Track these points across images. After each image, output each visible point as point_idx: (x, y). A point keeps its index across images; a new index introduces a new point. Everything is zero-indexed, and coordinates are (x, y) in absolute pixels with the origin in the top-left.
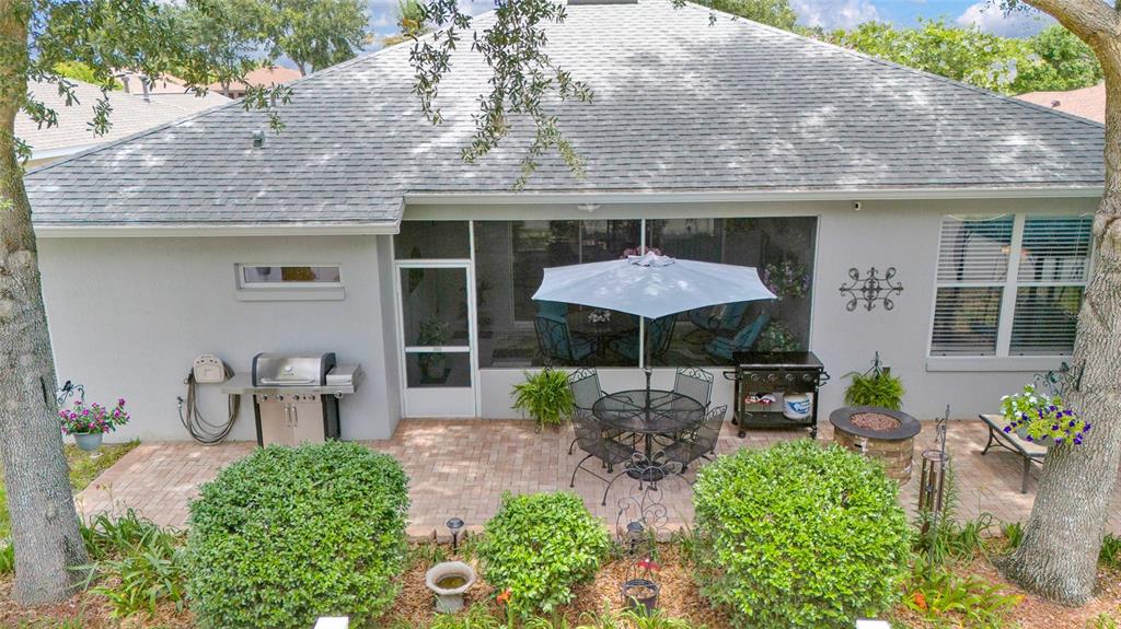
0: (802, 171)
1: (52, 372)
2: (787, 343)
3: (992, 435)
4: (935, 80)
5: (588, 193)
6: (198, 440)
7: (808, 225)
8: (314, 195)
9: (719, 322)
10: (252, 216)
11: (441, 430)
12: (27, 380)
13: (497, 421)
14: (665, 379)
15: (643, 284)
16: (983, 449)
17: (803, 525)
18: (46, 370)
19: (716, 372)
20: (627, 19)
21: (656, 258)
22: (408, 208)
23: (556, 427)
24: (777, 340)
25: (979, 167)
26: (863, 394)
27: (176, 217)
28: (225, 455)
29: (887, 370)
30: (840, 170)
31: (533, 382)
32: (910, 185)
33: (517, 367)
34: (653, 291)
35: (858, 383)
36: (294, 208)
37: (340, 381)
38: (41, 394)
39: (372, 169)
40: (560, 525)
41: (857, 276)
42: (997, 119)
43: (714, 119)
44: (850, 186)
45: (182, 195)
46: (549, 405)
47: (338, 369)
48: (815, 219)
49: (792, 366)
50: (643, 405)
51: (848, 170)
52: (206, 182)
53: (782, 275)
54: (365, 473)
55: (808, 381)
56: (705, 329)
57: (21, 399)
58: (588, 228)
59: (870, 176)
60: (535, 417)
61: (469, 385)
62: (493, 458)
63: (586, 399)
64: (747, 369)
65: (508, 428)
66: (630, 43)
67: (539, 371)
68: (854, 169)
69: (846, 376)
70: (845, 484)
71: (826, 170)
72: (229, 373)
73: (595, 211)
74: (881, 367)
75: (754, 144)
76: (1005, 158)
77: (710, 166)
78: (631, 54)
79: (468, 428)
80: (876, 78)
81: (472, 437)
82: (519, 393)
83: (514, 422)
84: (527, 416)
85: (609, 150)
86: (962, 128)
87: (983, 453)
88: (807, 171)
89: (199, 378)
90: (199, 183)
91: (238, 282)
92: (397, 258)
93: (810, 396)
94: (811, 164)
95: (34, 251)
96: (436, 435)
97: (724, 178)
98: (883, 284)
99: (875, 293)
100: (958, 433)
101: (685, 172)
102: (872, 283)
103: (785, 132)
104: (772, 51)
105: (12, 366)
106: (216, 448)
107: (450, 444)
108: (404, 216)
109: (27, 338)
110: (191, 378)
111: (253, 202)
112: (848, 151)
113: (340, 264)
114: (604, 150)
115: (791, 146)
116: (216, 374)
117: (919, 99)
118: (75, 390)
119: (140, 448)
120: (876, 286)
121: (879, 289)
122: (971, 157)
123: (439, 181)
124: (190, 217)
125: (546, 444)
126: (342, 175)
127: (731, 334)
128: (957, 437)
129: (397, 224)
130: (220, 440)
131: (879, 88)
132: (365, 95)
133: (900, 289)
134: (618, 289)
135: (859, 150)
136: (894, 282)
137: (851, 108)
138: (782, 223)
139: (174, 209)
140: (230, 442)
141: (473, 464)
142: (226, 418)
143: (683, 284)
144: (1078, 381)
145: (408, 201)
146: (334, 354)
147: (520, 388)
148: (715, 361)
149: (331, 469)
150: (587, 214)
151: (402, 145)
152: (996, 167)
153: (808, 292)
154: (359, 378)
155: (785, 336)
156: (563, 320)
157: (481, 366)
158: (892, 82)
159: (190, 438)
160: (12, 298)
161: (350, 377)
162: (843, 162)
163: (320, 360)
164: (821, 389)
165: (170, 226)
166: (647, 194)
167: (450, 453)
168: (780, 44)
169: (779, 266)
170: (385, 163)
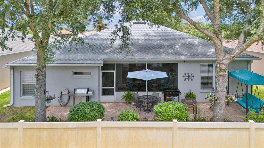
0: (174, 55)
1: (45, 89)
2: (174, 87)
3: (211, 104)
4: (199, 39)
5: (136, 59)
6: (61, 106)
7: (176, 65)
8: (87, 59)
9: (162, 84)
10: (77, 63)
11: (108, 104)
12: (42, 90)
13: (119, 102)
14: (150, 94)
15: (146, 75)
16: (210, 107)
17: (171, 114)
18: (45, 88)
19: (160, 93)
20: (144, 27)
21: (148, 70)
22: (104, 61)
23: (130, 103)
24: (172, 86)
25: (205, 55)
26: (188, 97)
27: (63, 63)
28: (66, 108)
29: (192, 92)
30: (181, 55)
31: (126, 94)
32: (193, 58)
33: (123, 91)
34: (147, 76)
35: (187, 94)
36: (84, 61)
37: (90, 93)
38: (44, 92)
39: (98, 54)
40: (131, 115)
41: (185, 74)
42: (210, 46)
43: (160, 46)
44: (183, 58)
45: (63, 59)
46: (129, 98)
47: (89, 91)
48: (177, 64)
49: (174, 91)
50: (146, 98)
51: (182, 55)
52: (68, 56)
53: (172, 74)
54: (98, 106)
55: (177, 94)
56: (159, 85)
57: (41, 93)
58: (137, 65)
59: (186, 56)
60: (126, 101)
61: (114, 95)
62: (118, 109)
63: (136, 97)
64: (166, 91)
65: (121, 103)
66: (144, 31)
67: (127, 92)
68: (184, 55)
69: (185, 93)
70: (178, 107)
71: (178, 55)
72: (69, 92)
73: (138, 62)
74: (191, 91)
75: (167, 50)
76: (210, 53)
77: (158, 54)
78: (144, 34)
79: (113, 104)
80: (189, 39)
81: (114, 105)
82: (123, 96)
83: (122, 102)
84: (125, 101)
85: (140, 51)
86: (203, 48)
87: (210, 108)
88: (175, 55)
89: (63, 93)
90: (67, 56)
91: (72, 74)
92: (101, 70)
93: (178, 97)
94: (176, 54)
95: (46, 68)
96: (107, 105)
97: (161, 56)
98: (190, 76)
99: (189, 78)
100: (206, 104)
101: (154, 55)
102: (188, 75)
103: (171, 48)
104: (170, 33)
105: (40, 87)
106: (65, 107)
107: (110, 106)
108: (103, 63)
109: (43, 83)
110: (61, 93)
111: (77, 60)
112: (183, 52)
113: (91, 71)
114: (139, 51)
115: (173, 51)
116: (66, 92)
117: (196, 42)
118: (48, 92)
119: (50, 107)
120: (189, 76)
121: (190, 77)
122: (204, 53)
123: (110, 56)
124: (65, 63)
125: (128, 106)
126: (92, 55)
127: (164, 86)
128: (206, 105)
129: (102, 64)
130: (65, 106)
131: (189, 40)
132: (96, 41)
133: (194, 77)
134: (141, 76)
135: (185, 52)
136: (192, 75)
137: (184, 44)
138: (173, 64)
139: (62, 61)
140: (67, 106)
141: (114, 110)
142: (67, 101)
143: (153, 75)
144: (216, 90)
145: (104, 60)
146: (89, 88)
147: (123, 95)
148: (161, 91)
149: (93, 105)
150: (137, 62)
151: (103, 50)
152: (209, 55)
153: (177, 77)
154: (93, 93)
155: (173, 86)
156: (132, 83)
157: (116, 91)
158: (191, 39)
159: (60, 105)
160: (42, 76)
161: (92, 92)
162: (182, 54)
163: (86, 89)
164: (180, 96)
165: (62, 64)
166: (147, 59)
167: (110, 108)
168: (172, 32)
169: (172, 72)
170: (100, 53)
